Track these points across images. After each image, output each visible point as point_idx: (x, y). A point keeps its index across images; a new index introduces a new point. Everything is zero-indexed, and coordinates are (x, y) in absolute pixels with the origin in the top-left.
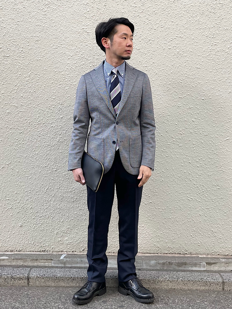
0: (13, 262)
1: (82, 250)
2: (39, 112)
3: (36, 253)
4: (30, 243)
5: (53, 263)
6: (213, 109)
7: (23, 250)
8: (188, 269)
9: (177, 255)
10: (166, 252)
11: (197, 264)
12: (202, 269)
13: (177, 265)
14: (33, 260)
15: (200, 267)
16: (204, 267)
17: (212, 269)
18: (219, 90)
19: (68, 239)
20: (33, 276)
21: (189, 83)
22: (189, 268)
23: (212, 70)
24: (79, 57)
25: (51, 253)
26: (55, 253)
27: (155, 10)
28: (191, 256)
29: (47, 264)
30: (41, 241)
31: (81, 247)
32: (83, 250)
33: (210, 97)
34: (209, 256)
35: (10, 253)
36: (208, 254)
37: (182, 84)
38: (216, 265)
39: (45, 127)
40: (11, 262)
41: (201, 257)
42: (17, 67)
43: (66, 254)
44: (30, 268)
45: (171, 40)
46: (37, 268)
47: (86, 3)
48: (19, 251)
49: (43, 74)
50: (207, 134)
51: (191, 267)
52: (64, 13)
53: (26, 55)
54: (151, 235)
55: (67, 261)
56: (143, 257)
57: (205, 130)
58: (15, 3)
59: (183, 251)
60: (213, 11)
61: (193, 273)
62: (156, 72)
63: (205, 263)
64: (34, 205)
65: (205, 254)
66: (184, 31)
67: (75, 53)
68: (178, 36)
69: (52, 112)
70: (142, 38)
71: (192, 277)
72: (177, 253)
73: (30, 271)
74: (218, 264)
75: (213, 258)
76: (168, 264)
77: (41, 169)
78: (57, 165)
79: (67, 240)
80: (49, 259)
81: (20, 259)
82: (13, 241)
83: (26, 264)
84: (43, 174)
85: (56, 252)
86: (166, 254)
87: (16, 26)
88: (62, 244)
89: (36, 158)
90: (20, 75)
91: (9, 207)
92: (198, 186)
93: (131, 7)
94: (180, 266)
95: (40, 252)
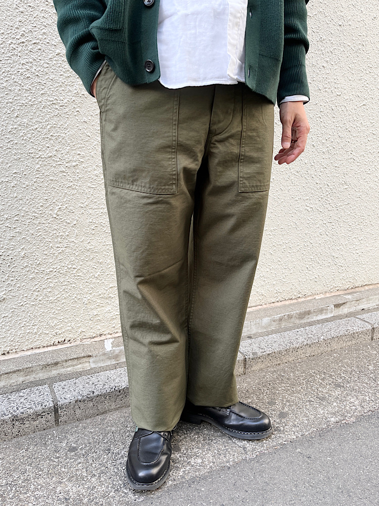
3: (46, 349)
5: (94, 362)
7: (14, 351)
9: (287, 303)
10: (273, 301)
25: (78, 343)
26: (88, 342)
28: (305, 299)
29: (79, 366)
30: (54, 324)
34: (328, 295)
36: (326, 292)
43: (112, 338)
48: (4, 354)
59: (295, 294)
64: (30, 249)
65: (322, 293)
72: (287, 299)
77: (40, 163)
80: (84, 357)
84: (46, 174)
85: (89, 340)
86: (273, 303)
88: (100, 320)
95: (54, 345)
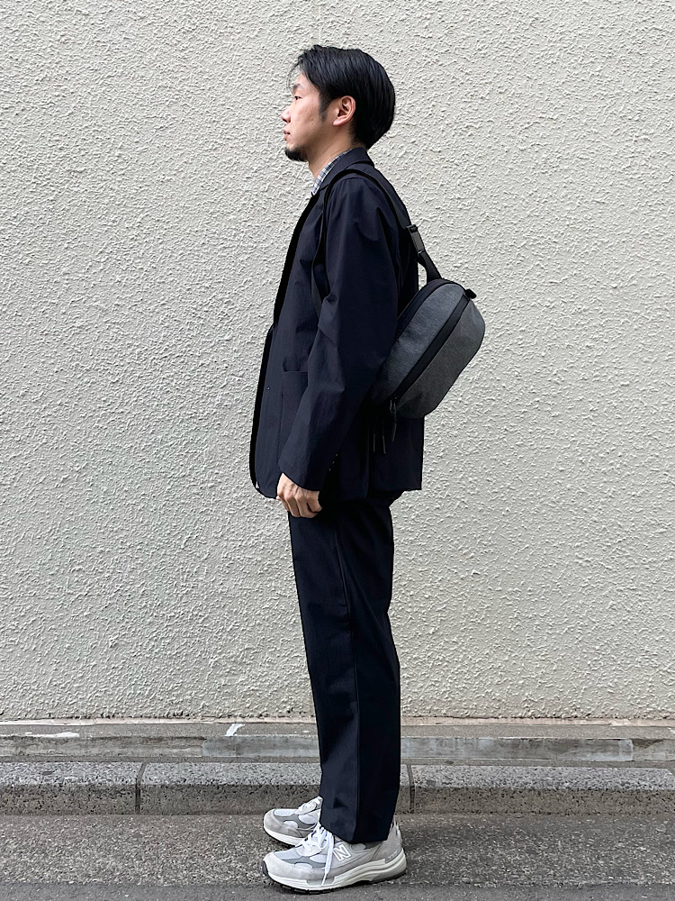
0: (94, 746)
1: (285, 710)
2: (166, 325)
3: (157, 721)
4: (138, 692)
5: (208, 749)
6: (642, 314)
7: (120, 715)
8: (584, 759)
9: (550, 722)
10: (520, 715)
11: (607, 745)
12: (623, 758)
13: (551, 747)
14: (151, 739)
15: (616, 752)
16: (629, 753)
17: (649, 758)
18: (658, 263)
19: (247, 680)
20: (151, 783)
21: (576, 244)
22: (584, 756)
23: (636, 208)
24: (276, 174)
25: (198, 720)
26: (210, 721)
27: (482, 45)
28: (589, 723)
29: (188, 750)
30: (170, 688)
31: (283, 702)
32: (289, 712)
33: (634, 282)
34: (639, 723)
35: (83, 723)
36: (636, 718)
37: (558, 246)
38: (661, 748)
39: (182, 365)
40: (86, 746)
41: (617, 724)
42: (106, 201)
43: (243, 723)
44: (141, 764)
45: (527, 126)
46: (159, 762)
47: (295, 28)
48: (109, 717)
49: (177, 220)
50: (628, 382)
51: (593, 752)
52: (236, 53)
53: (129, 168)
54: (477, 665)
55: (244, 740)
56: (456, 729)
57: (622, 372)
58: (103, 26)
59: (567, 709)
60: (638, 50)
61: (598, 769)
62: (487, 214)
63: (631, 741)
64: (151, 585)
65: (627, 718)
66: (561, 103)
67: (265, 162)
68: (544, 116)
69: (203, 324)
70: (447, 122)
71: (598, 779)
72: (549, 716)
73: (142, 770)
74: (666, 743)
75: (652, 729)
76: (529, 746)
77: (171, 484)
78: (216, 471)
79: (242, 684)
80: (195, 738)
81: (111, 739)
82: (92, 688)
83: (129, 752)
84: (177, 497)
85: (213, 719)
86: (521, 718)
87: (103, 89)
88: (230, 694)
89: (158, 452)
90: (114, 221)
91: (80, 591)
92: (604, 526)
93: (417, 38)
94: (562, 752)
95: (168, 717)
